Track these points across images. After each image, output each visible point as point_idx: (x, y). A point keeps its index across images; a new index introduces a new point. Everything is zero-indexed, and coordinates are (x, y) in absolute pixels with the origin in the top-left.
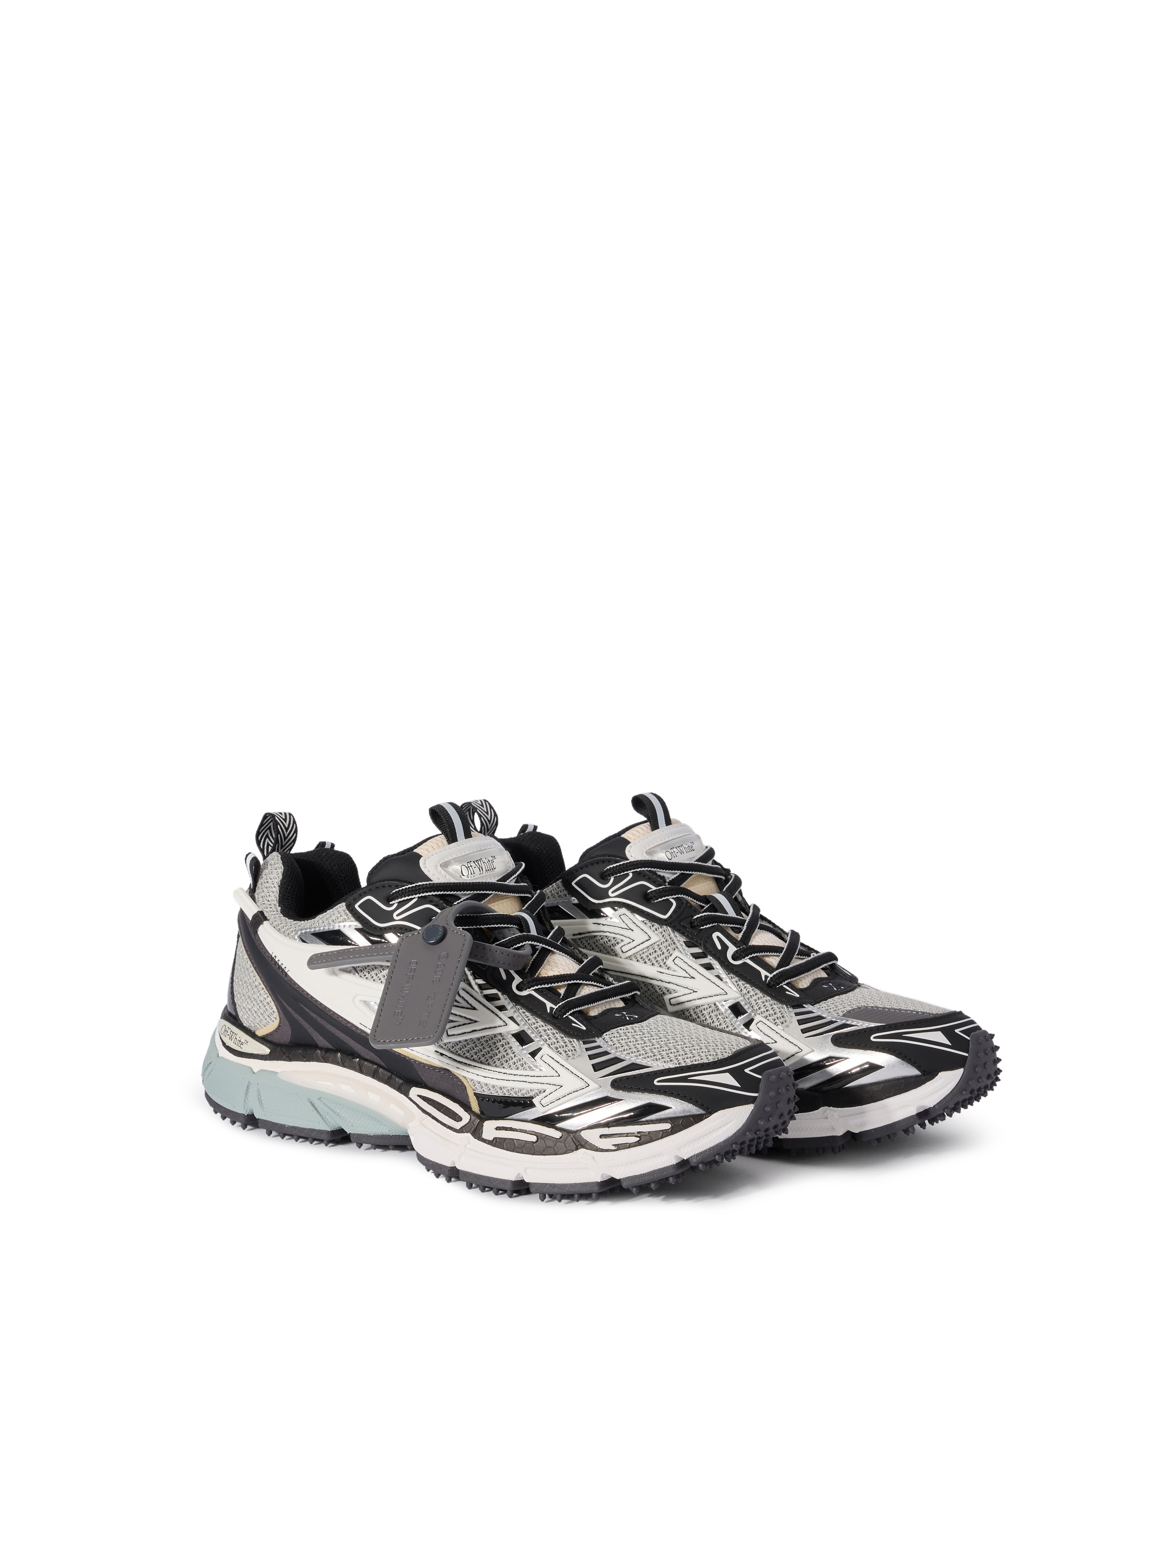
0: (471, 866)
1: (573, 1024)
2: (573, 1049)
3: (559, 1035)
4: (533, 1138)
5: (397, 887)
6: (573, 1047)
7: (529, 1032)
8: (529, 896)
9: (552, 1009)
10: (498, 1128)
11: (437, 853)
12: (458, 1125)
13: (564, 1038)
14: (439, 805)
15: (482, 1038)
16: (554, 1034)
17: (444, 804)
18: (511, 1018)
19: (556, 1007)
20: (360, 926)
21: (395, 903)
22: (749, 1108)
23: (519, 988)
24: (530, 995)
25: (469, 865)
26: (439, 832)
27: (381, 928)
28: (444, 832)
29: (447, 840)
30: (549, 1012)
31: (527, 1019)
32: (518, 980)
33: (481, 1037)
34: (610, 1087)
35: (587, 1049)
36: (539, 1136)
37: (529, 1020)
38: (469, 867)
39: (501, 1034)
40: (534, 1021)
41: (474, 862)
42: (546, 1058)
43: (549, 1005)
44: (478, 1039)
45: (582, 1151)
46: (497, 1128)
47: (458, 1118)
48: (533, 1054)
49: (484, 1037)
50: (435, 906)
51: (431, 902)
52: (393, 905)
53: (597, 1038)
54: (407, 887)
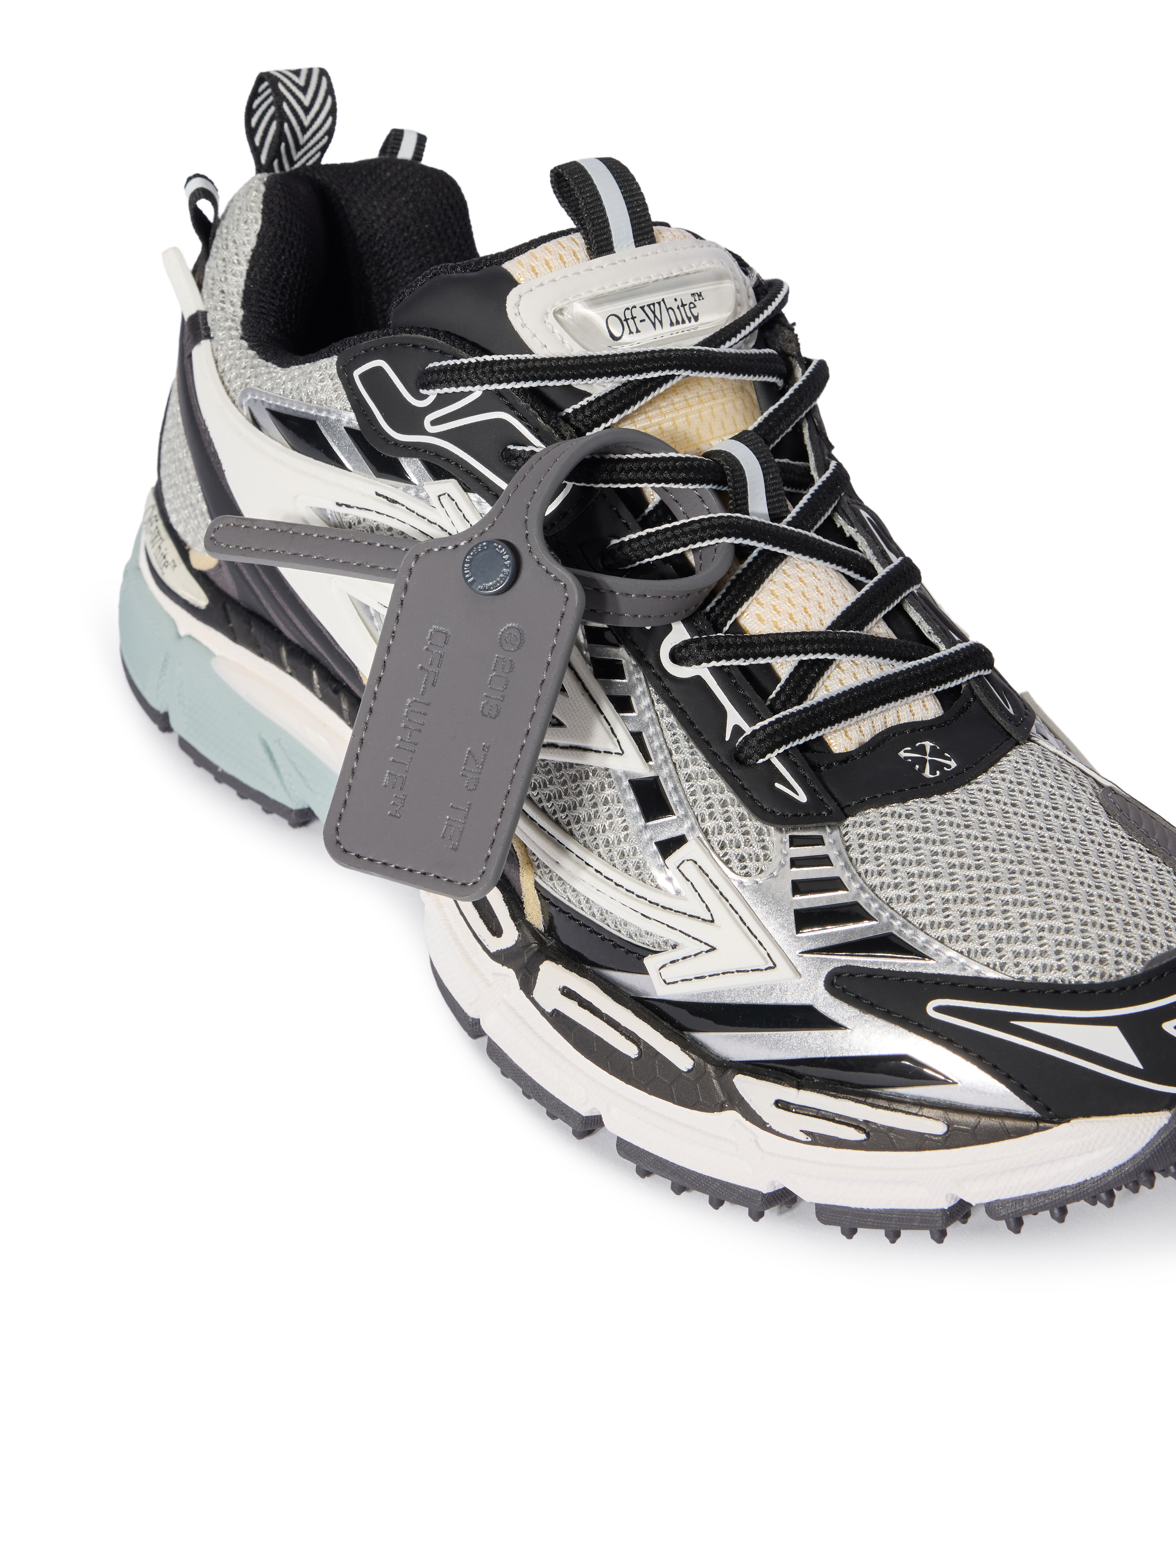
0: (633, 318)
1: (777, 785)
2: (761, 853)
3: (737, 809)
4: (631, 1050)
5: (444, 355)
6: (764, 848)
7: (668, 787)
8: (780, 383)
9: (737, 730)
10: (567, 993)
11: (554, 281)
12: (496, 944)
13: (748, 822)
14: (575, 162)
15: (565, 767)
16: (724, 804)
17: (582, 160)
18: (637, 737)
19: (748, 730)
20: (355, 424)
21: (432, 395)
22: (1158, 1120)
23: (677, 656)
24: (698, 681)
25: (629, 316)
26: (568, 223)
27: (397, 443)
28: (581, 227)
29: (588, 249)
30: (727, 738)
31: (673, 747)
32: (679, 634)
33: (565, 763)
34: (821, 983)
35: (796, 863)
36: (646, 1050)
37: (677, 750)
38: (626, 320)
39: (607, 769)
40: (689, 757)
41: (642, 308)
42: (688, 868)
43: (734, 718)
44: (559, 766)
45: (732, 1116)
46: (564, 988)
47: (496, 930)
48: (668, 847)
49: (571, 765)
50: (521, 418)
51: (511, 408)
52: (426, 396)
53: (828, 830)
54: (466, 361)
